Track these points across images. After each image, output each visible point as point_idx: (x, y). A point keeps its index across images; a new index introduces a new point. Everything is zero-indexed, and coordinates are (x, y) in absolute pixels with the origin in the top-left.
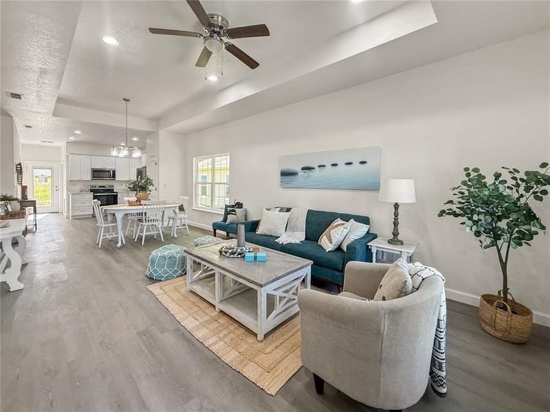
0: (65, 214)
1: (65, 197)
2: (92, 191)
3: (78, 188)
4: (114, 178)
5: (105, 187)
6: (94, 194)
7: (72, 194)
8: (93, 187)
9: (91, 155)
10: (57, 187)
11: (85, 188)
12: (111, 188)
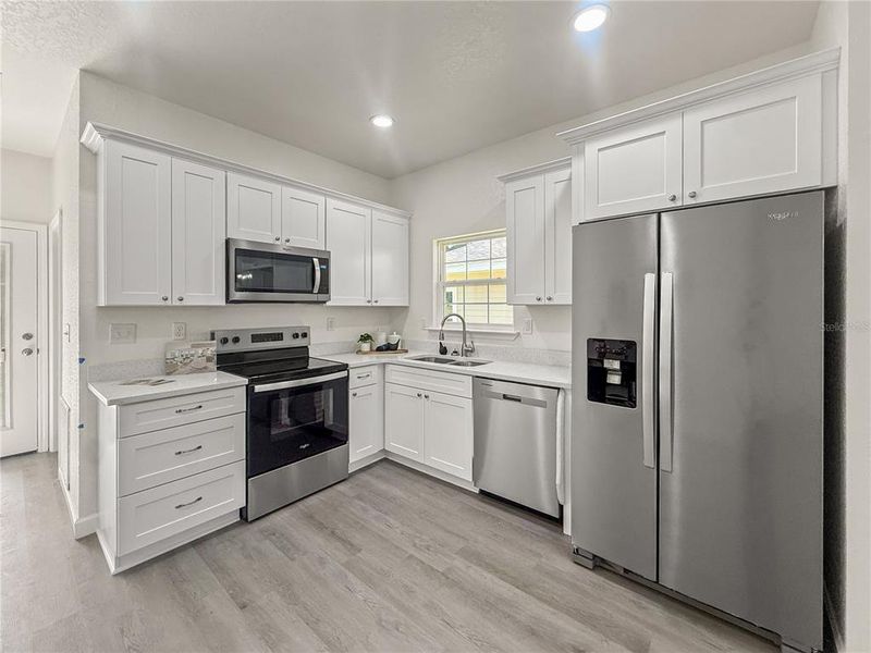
4: (322, 297)
5: (279, 337)
6: (250, 389)
7: (123, 404)
8: (225, 341)
9: (227, 167)
10: (28, 337)
11: (186, 349)
12: (299, 342)
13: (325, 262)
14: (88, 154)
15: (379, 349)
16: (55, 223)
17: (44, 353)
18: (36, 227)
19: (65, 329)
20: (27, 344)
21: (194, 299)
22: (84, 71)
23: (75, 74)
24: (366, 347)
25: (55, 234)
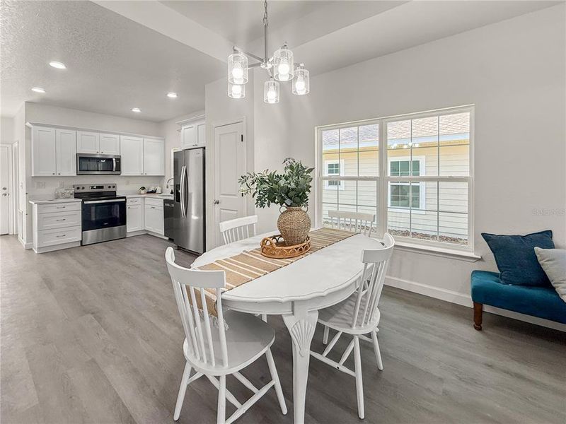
0: (23, 241)
1: (23, 208)
2: (77, 196)
3: (49, 190)
4: (118, 173)
5: (102, 187)
6: (83, 202)
7: (39, 204)
8: (78, 188)
9: (76, 129)
10: (5, 189)
11: (63, 190)
12: (111, 189)
13: (118, 160)
14: (28, 129)
15: (148, 193)
16: (16, 145)
17: (11, 195)
18: (8, 146)
19: (20, 184)
20: (4, 192)
21: (64, 173)
22: (26, 102)
23: (23, 103)
24: (143, 192)
25: (15, 149)
